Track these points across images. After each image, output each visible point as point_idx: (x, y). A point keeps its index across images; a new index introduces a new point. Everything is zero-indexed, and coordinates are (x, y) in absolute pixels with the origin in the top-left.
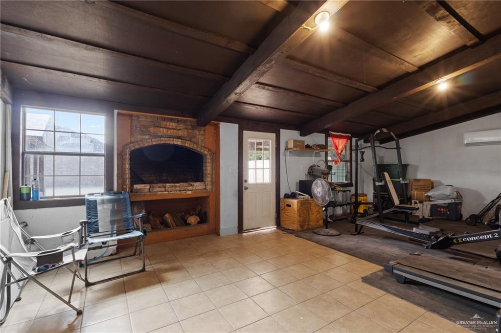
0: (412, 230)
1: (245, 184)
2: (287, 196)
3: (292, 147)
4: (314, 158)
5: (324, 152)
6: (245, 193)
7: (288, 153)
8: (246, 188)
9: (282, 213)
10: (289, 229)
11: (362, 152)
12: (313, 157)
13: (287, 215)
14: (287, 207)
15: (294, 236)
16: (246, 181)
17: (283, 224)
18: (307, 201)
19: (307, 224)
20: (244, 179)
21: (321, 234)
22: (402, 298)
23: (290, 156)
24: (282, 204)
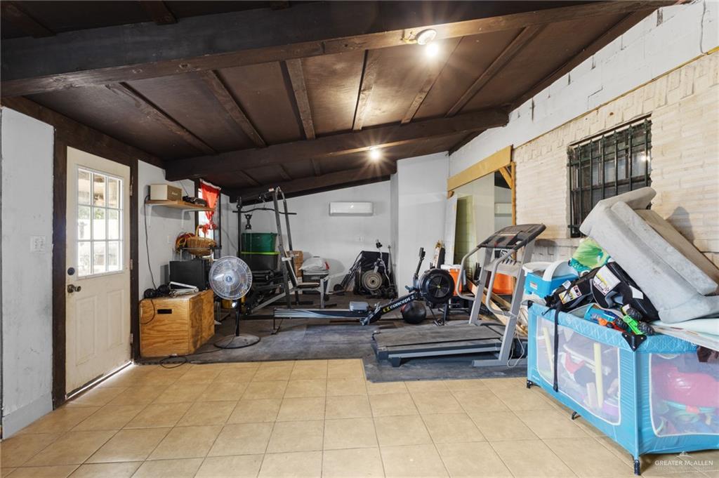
0: (349, 308)
1: (70, 280)
2: (152, 294)
3: (166, 198)
4: (183, 220)
5: (194, 213)
6: (72, 300)
7: (149, 208)
8: (72, 289)
9: (145, 330)
10: (171, 357)
11: (248, 215)
12: (181, 219)
13: (159, 331)
14: (159, 316)
15: (196, 365)
16: (72, 271)
17: (145, 352)
18: (199, 298)
19: (199, 337)
20: (68, 267)
21: (237, 346)
22: (419, 380)
23: (152, 215)
24: (144, 312)
